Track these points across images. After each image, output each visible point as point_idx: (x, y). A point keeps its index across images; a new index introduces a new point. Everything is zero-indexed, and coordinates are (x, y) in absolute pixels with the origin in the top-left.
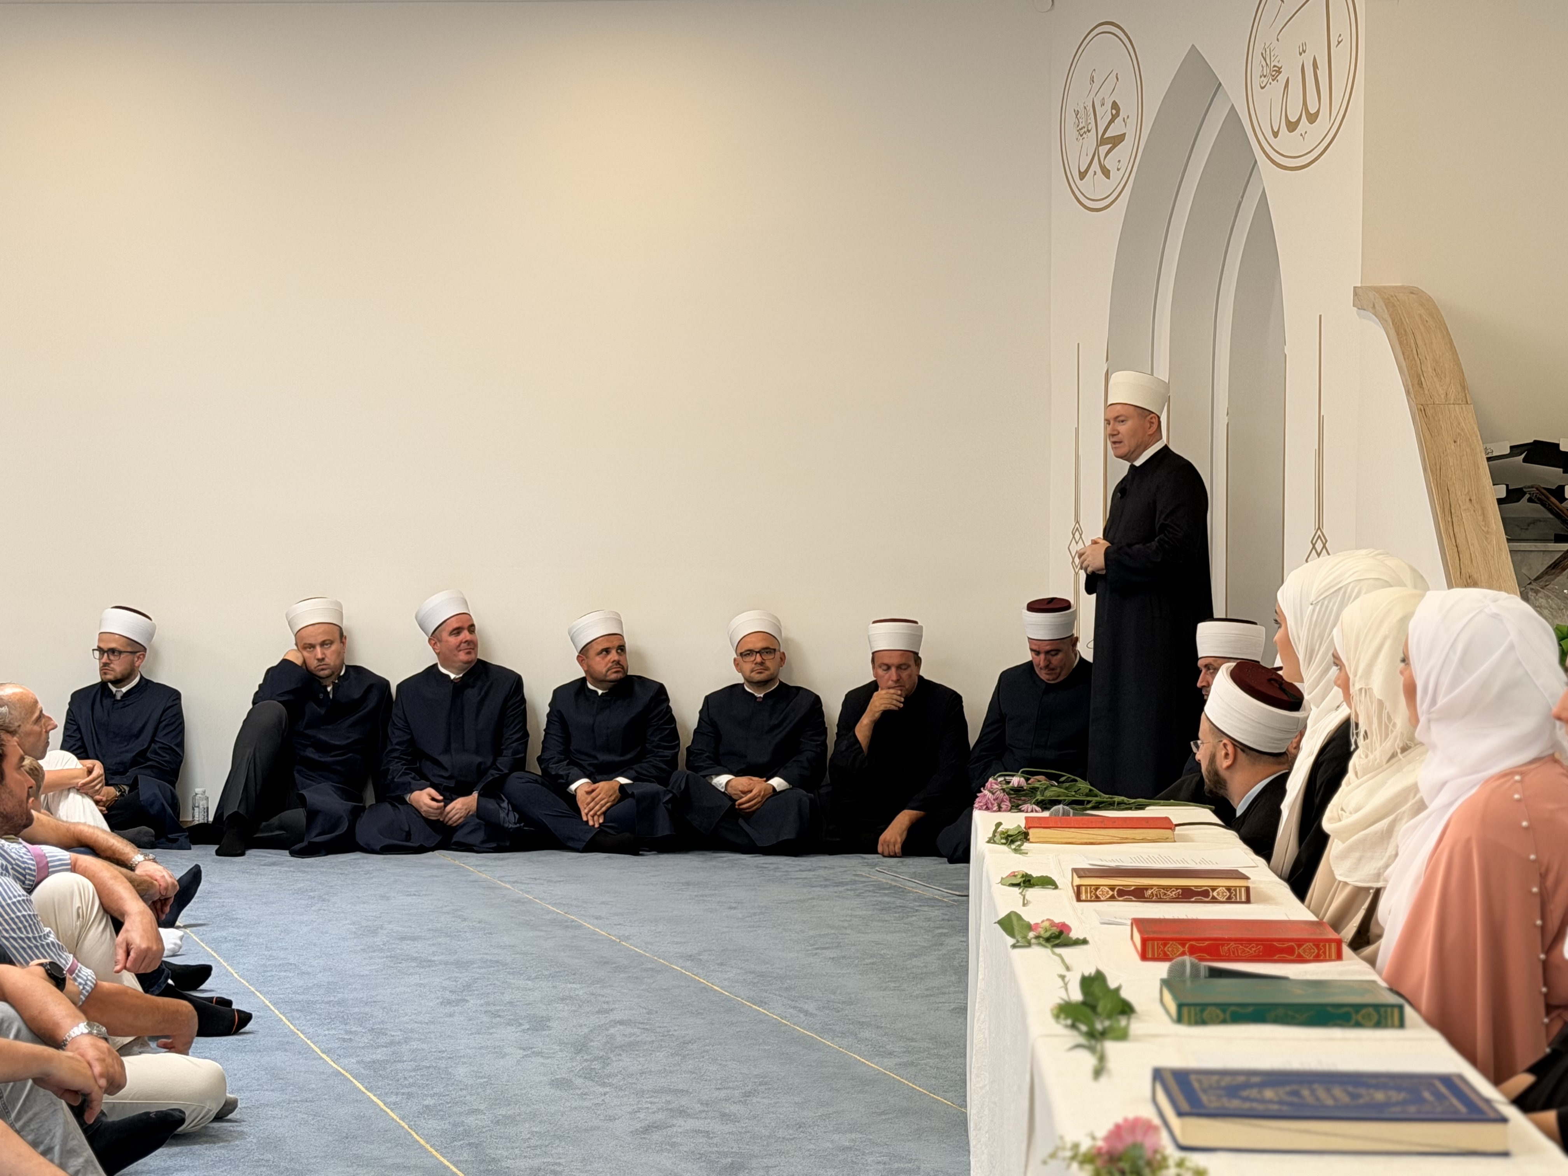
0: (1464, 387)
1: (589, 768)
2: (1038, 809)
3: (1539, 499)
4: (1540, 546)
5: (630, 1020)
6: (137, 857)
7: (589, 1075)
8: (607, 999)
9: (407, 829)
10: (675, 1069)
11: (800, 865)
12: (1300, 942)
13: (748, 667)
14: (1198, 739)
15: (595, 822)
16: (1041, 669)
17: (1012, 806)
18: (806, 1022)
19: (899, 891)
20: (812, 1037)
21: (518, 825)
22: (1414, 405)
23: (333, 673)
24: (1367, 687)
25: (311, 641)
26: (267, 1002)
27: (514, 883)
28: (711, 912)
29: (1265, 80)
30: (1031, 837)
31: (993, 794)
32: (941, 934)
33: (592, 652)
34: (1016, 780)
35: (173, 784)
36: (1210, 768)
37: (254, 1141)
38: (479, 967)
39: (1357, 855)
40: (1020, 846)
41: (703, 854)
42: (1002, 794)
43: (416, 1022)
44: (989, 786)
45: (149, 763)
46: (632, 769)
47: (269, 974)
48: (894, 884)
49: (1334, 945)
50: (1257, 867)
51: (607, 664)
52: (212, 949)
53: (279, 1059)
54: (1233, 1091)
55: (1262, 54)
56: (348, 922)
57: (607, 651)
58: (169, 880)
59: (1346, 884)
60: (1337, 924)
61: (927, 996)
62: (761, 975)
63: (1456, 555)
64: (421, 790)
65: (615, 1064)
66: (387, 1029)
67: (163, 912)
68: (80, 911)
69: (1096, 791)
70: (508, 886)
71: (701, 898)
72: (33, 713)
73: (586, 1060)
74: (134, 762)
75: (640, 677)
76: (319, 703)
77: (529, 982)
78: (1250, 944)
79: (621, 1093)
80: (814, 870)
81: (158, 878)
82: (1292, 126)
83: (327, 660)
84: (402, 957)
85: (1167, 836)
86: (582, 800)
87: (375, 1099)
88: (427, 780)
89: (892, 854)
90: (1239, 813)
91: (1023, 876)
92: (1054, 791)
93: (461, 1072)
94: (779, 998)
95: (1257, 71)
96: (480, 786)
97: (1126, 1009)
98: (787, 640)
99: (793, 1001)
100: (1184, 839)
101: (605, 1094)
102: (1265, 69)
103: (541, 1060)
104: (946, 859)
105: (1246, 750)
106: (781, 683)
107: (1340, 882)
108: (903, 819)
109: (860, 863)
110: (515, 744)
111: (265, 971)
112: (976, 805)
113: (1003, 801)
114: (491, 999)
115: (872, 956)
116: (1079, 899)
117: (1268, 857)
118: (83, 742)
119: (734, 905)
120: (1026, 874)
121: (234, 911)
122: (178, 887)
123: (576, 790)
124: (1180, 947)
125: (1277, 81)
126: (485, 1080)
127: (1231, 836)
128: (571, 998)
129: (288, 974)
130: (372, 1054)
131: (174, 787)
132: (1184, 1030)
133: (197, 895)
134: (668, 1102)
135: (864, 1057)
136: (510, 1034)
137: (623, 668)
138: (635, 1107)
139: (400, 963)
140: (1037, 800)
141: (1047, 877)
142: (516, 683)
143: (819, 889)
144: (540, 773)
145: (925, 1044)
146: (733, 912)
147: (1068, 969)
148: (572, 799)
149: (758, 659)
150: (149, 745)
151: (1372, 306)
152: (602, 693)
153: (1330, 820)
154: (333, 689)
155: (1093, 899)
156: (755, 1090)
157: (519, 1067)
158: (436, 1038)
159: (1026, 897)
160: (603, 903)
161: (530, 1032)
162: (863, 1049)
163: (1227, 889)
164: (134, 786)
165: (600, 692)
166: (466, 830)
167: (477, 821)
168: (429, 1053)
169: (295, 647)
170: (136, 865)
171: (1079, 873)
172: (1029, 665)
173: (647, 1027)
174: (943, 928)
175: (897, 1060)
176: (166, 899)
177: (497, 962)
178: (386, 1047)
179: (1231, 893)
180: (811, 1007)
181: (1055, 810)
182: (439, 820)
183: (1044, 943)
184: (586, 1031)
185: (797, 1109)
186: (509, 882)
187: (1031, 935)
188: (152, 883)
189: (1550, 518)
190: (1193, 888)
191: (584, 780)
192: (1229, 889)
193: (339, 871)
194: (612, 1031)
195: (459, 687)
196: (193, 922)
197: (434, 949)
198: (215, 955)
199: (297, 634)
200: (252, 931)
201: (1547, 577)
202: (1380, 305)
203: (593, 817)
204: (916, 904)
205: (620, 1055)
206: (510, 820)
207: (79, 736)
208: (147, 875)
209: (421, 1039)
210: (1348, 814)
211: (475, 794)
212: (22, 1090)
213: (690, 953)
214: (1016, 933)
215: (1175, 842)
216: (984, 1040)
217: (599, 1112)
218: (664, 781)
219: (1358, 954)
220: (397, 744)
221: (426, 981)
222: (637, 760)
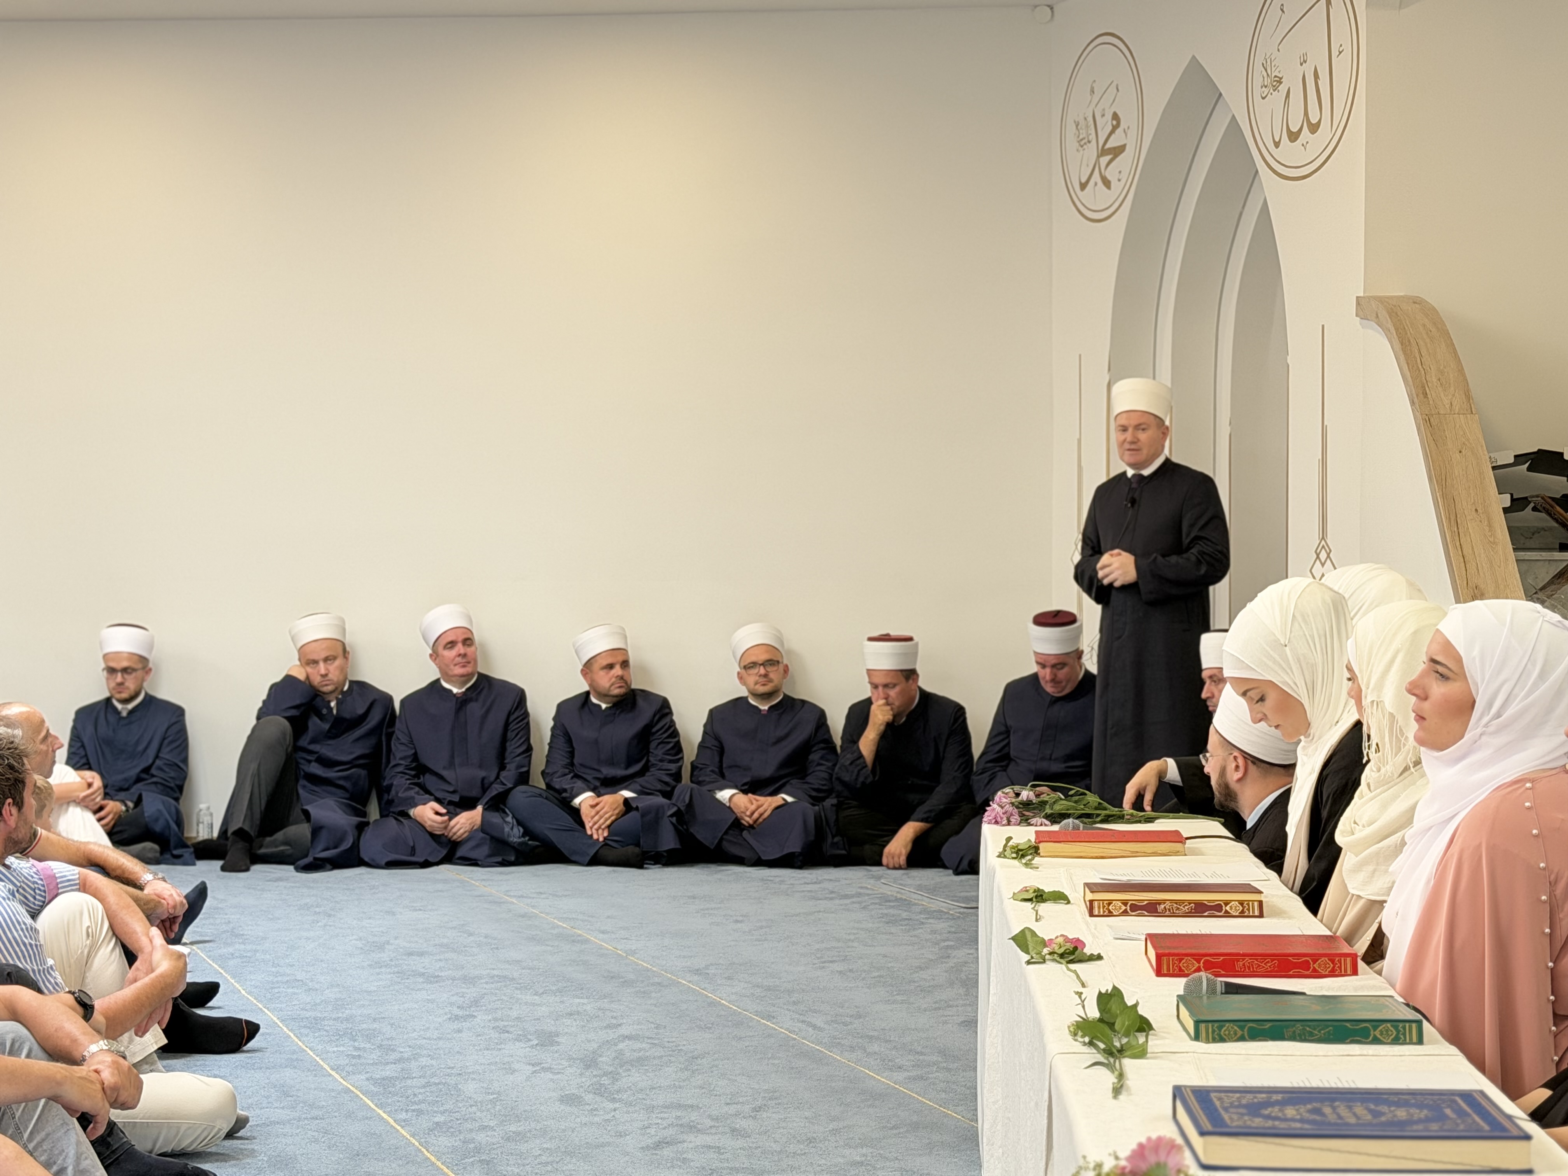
0: (1468, 396)
1: (592, 781)
2: (1047, 822)
3: (1544, 508)
4: (1545, 555)
5: (639, 1035)
6: (146, 874)
7: (599, 1090)
8: (615, 1014)
9: (412, 844)
10: (685, 1084)
11: (804, 878)
12: (1315, 957)
13: (751, 680)
14: (1207, 752)
15: (600, 835)
16: (1047, 682)
17: (1021, 820)
18: (814, 1036)
19: (905, 904)
20: (822, 1052)
21: (522, 839)
22: (1418, 414)
23: (336, 689)
24: (1379, 700)
25: (316, 657)
26: (275, 1019)
27: (519, 897)
28: (717, 925)
29: (1266, 90)
30: (1041, 851)
31: (1002, 808)
32: (948, 947)
33: (596, 666)
34: (1026, 794)
35: (177, 799)
36: (1221, 782)
37: (265, 1159)
38: (487, 983)
39: (1371, 868)
40: (1030, 860)
41: (707, 867)
42: (1011, 808)
43: (424, 1038)
44: (998, 800)
45: (154, 779)
46: (636, 782)
47: (276, 990)
48: (899, 896)
49: (1349, 960)
50: (1269, 880)
51: (611, 679)
52: (220, 966)
53: (288, 1075)
54: (1254, 1109)
55: (1263, 64)
56: (354, 937)
57: (611, 666)
58: (178, 899)
59: (1359, 897)
60: (1350, 937)
61: (935, 1009)
62: (769, 989)
63: (1463, 564)
64: (425, 804)
65: (624, 1080)
66: (395, 1045)
67: (172, 931)
68: (90, 930)
69: (1106, 804)
70: (514, 900)
71: (706, 912)
72: (39, 732)
73: (595, 1076)
74: (139, 780)
75: (643, 691)
76: (321, 717)
77: (536, 997)
78: (1266, 959)
79: (631, 1109)
80: (820, 883)
81: (166, 897)
82: (1293, 136)
83: (330, 676)
84: (409, 973)
85: (1178, 850)
86: (586, 814)
87: (385, 1116)
88: (431, 794)
89: (897, 866)
90: (1249, 826)
91: (1035, 891)
92: (1062, 805)
93: (470, 1088)
94: (786, 1012)
95: (1258, 81)
96: (485, 799)
97: (1144, 1026)
98: (790, 652)
99: (801, 1014)
100: (1195, 852)
101: (615, 1110)
102: (1266, 79)
103: (551, 1076)
104: (951, 872)
105: (1257, 762)
106: (786, 696)
107: (1353, 895)
108: (908, 831)
109: (866, 875)
110: (518, 758)
111: (272, 988)
112: (984, 819)
113: (1012, 815)
114: (499, 1014)
115: (878, 969)
116: (1091, 915)
117: (1279, 870)
118: (88, 760)
119: (740, 918)
120: (1038, 889)
121: (241, 927)
122: (187, 906)
123: (580, 804)
124: (1195, 962)
125: (1278, 91)
126: (495, 1096)
127: (1242, 849)
128: (578, 1013)
129: (296, 990)
130: (382, 1070)
131: (179, 804)
132: (1201, 1046)
133: (203, 911)
134: (678, 1118)
135: (874, 1071)
136: (518, 1050)
137: (626, 683)
138: (646, 1122)
139: (408, 979)
140: (1046, 814)
141: (1059, 892)
142: (519, 697)
143: (826, 902)
144: (544, 787)
145: (935, 1058)
146: (739, 925)
147: (1083, 985)
148: (576, 813)
149: (762, 671)
150: (154, 762)
151: (1375, 315)
152: (606, 708)
153: (1342, 832)
154: (337, 704)
155: (1105, 914)
156: (765, 1105)
157: (528, 1083)
158: (445, 1055)
159: (1039, 913)
160: (608, 917)
161: (538, 1048)
162: (872, 1063)
163: (1239, 903)
164: (138, 802)
165: (604, 706)
166: (471, 844)
167: (482, 835)
168: (438, 1069)
169: (298, 663)
170: (146, 884)
171: (1092, 887)
172: (1035, 677)
173: (655, 1042)
174: (948, 940)
175: (906, 1074)
176: (175, 918)
177: (505, 977)
178: (395, 1063)
179: (1244, 908)
180: (819, 1021)
181: (1065, 824)
182: (443, 834)
183: (1058, 959)
184: (595, 1046)
185: (807, 1124)
186: (515, 896)
187: (1046, 951)
188: (159, 902)
189: (1555, 527)
190: (1206, 902)
191: (589, 794)
192: (1241, 903)
193: (345, 886)
194: (621, 1046)
195: (463, 701)
196: (199, 938)
197: (442, 964)
198: (222, 971)
199: (301, 650)
200: (258, 947)
201: (1553, 587)
202: (1383, 314)
203: (597, 830)
204: (922, 916)
205: (630, 1070)
206: (515, 835)
207: (83, 753)
208: (156, 895)
209: (429, 1056)
210: (1361, 827)
211: (480, 808)
212: (35, 1111)
213: (697, 968)
214: (1031, 948)
215: (1186, 855)
216: (996, 1055)
217: (609, 1128)
218: (668, 795)
219: (1371, 968)
220: (401, 759)
221: (433, 997)
222: (642, 773)
